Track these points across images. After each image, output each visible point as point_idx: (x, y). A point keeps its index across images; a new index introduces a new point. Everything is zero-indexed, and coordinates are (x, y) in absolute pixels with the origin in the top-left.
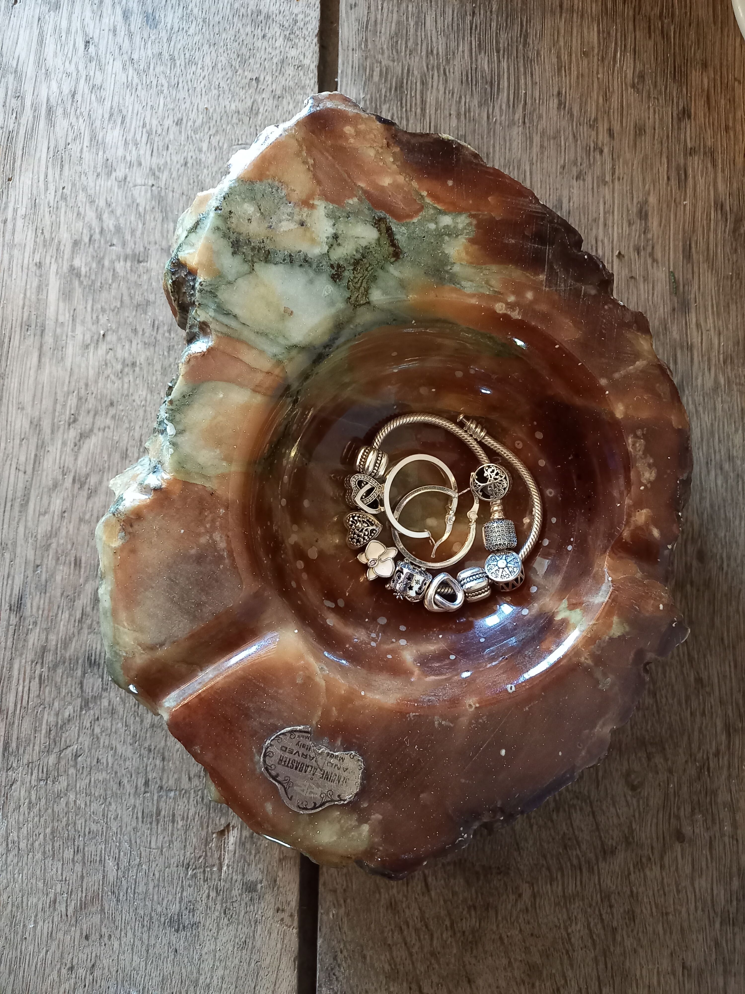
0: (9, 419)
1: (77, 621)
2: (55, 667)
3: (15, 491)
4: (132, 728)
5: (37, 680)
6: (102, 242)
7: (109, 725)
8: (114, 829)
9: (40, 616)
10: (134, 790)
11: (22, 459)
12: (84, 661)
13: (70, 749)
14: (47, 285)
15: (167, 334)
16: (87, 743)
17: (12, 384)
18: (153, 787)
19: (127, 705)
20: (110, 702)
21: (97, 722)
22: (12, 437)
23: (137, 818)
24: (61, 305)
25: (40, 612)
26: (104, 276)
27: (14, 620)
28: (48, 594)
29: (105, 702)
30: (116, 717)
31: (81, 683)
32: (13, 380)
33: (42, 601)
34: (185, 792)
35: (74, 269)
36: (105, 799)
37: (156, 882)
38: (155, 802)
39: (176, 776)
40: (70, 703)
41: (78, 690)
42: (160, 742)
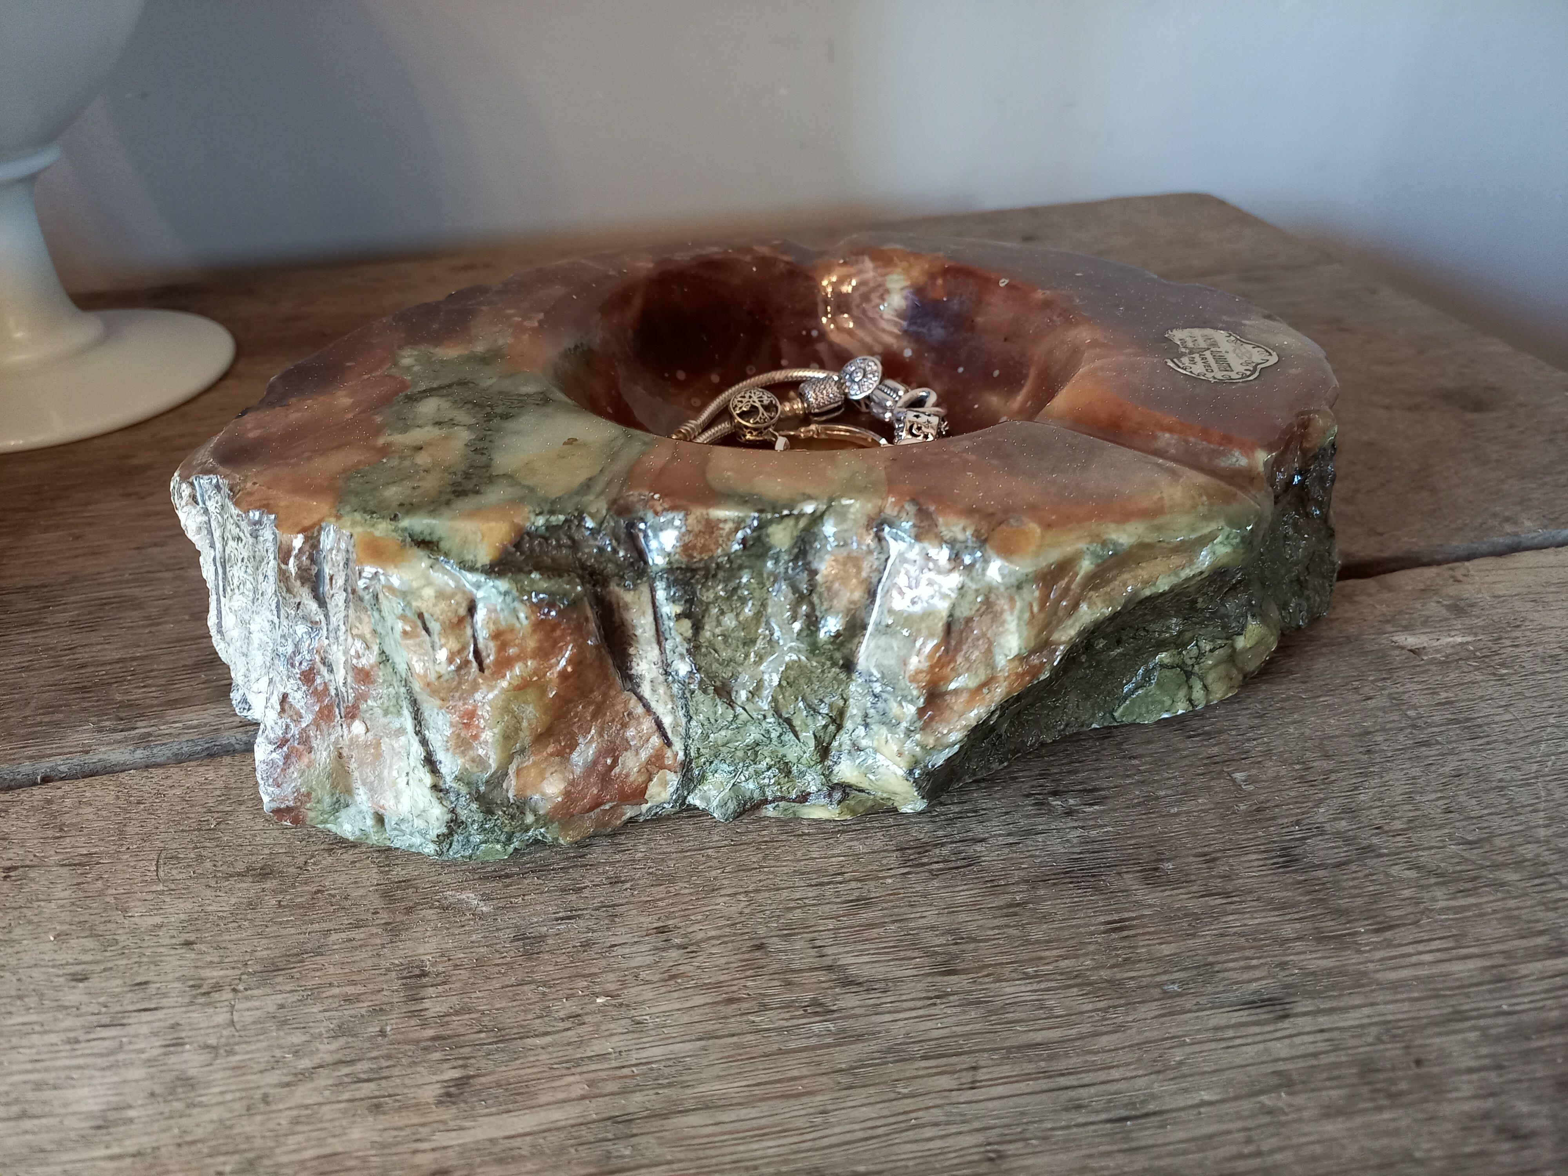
0: (860, 1135)
1: (1230, 900)
2: (1340, 912)
3: (1027, 1077)
4: (1354, 781)
5: (1388, 934)
6: (374, 1054)
7: (1375, 811)
8: (1535, 767)
9: (1262, 961)
10: (1450, 757)
11: (944, 1082)
12: (1295, 871)
13: (1466, 855)
14: (493, 1141)
15: (586, 893)
16: (1434, 834)
17: (771, 1152)
18: (1422, 736)
19: (1321, 796)
20: (1335, 819)
21: (1386, 828)
22: (902, 1118)
23: (1488, 743)
24: (543, 1099)
25: (1254, 962)
26: (462, 1030)
27: (1303, 1006)
28: (1211, 959)
29: (1343, 825)
30: (1354, 804)
31: (1338, 865)
32: (758, 1153)
33: (1231, 965)
34: (1395, 699)
35: (449, 1095)
36: (1502, 788)
37: (1559, 703)
38: (1443, 728)
39: (1381, 714)
40: (1387, 874)
41: (1354, 867)
42: (1346, 743)
